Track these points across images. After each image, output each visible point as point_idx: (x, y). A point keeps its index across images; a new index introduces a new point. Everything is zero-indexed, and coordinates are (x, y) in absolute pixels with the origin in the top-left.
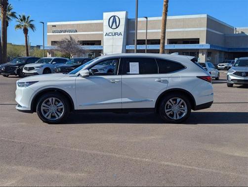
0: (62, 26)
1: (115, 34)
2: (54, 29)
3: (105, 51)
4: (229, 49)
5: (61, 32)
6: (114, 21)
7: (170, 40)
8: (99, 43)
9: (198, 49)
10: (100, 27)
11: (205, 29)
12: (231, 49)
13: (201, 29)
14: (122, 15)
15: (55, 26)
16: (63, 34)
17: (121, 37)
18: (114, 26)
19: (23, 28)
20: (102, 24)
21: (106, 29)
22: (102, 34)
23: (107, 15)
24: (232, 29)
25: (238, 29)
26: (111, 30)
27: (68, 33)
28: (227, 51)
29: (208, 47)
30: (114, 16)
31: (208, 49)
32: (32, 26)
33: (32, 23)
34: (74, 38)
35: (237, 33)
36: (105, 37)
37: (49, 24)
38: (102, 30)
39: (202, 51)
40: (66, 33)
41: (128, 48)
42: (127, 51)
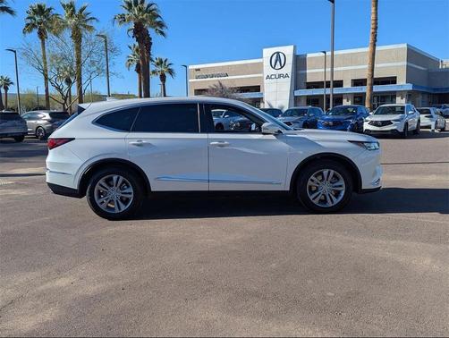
0: (207, 69)
1: (280, 76)
2: (198, 73)
3: (265, 100)
4: (435, 89)
5: (207, 77)
6: (278, 58)
7: (355, 80)
8: (257, 89)
9: (395, 92)
10: (259, 68)
11: (405, 63)
12: (437, 89)
13: (399, 64)
14: (288, 51)
15: (199, 70)
16: (209, 79)
17: (288, 80)
18: (278, 66)
19: (159, 74)
20: (262, 63)
21: (268, 70)
22: (262, 78)
23: (268, 52)
24: (437, 62)
25: (444, 61)
26: (274, 72)
27: (217, 78)
28: (432, 92)
29: (409, 87)
30: (278, 53)
31: (409, 91)
32: (171, 72)
33: (170, 67)
34: (224, 84)
35: (444, 67)
36: (265, 81)
37: (190, 67)
38: (261, 72)
39: (401, 93)
40: (214, 79)
41: (297, 93)
42: (296, 97)
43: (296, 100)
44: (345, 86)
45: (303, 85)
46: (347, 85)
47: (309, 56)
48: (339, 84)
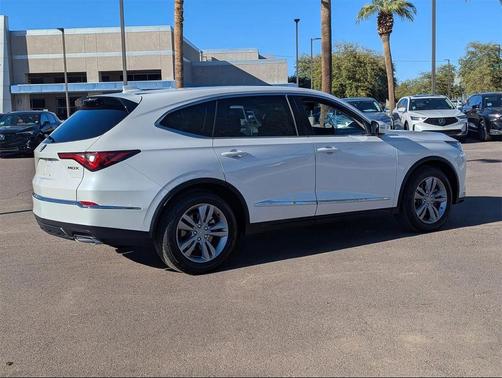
7: (103, 73)
11: (171, 53)
13: (163, 52)
35: (204, 60)
41: (15, 90)
42: (14, 96)
43: (15, 99)
44: (89, 81)
45: (25, 78)
46: (93, 79)
47: (30, 33)
48: (80, 77)
